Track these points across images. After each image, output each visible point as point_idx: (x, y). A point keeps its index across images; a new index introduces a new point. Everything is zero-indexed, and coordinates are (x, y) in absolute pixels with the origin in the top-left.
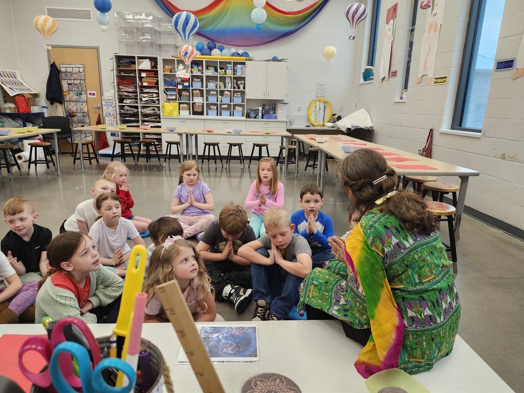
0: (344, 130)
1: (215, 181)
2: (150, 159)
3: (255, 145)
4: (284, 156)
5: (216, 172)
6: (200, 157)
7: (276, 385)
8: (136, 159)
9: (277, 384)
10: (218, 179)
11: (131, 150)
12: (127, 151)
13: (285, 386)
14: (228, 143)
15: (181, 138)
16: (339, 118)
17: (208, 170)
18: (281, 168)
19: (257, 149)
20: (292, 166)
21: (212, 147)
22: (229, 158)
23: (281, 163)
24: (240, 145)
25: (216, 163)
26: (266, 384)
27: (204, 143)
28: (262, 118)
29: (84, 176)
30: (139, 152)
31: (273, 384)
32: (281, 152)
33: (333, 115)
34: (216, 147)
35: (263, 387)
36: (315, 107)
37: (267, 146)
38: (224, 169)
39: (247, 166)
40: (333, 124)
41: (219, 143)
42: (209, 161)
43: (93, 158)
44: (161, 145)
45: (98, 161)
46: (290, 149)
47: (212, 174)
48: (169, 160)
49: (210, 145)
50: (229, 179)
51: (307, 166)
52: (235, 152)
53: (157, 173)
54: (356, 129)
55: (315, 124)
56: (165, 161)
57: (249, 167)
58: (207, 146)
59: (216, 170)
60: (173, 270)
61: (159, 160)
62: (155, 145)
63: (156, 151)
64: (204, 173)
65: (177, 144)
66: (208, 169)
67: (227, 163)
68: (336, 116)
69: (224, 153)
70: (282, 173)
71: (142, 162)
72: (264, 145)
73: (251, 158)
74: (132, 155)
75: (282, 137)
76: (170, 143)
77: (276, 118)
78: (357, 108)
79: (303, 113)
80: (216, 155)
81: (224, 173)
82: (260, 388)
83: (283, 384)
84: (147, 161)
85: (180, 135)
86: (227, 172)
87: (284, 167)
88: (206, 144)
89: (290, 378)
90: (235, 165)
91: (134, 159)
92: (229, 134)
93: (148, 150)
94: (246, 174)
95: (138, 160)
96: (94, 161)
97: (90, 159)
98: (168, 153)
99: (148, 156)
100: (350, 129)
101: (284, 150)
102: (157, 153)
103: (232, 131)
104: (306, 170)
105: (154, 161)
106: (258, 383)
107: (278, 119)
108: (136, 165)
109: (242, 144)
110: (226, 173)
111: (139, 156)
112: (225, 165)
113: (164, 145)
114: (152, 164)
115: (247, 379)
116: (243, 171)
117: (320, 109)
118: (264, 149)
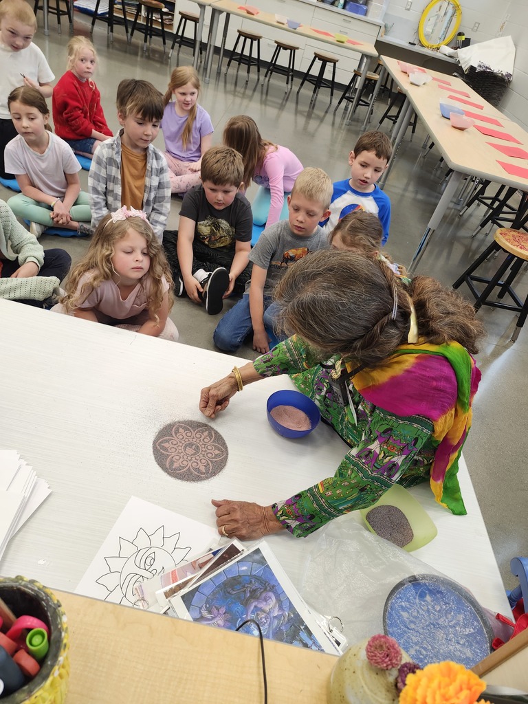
0: (465, 67)
1: (241, 104)
2: (151, 37)
3: (317, 56)
4: (356, 87)
5: (246, 88)
6: (227, 53)
7: (202, 439)
8: (130, 30)
9: (203, 437)
10: (245, 102)
11: (124, 13)
12: (117, 12)
13: (212, 442)
14: (276, 42)
15: (203, 13)
16: (467, 43)
17: (234, 82)
18: (346, 109)
19: (318, 63)
20: (362, 110)
21: (249, 41)
22: (272, 67)
23: (349, 99)
24: (293, 49)
25: (248, 72)
26: (189, 434)
27: (238, 31)
28: (344, 7)
29: (47, 42)
30: (136, 19)
31: (198, 436)
32: (354, 80)
33: (460, 34)
34: (255, 43)
35: (185, 436)
36: (441, 7)
37: (334, 62)
38: (259, 87)
39: (295, 89)
40: (452, 51)
41: (261, 37)
42: (239, 64)
43: (64, 13)
44: (173, 15)
45: (71, 21)
46: (368, 80)
47: (240, 89)
48: (180, 46)
49: (247, 36)
50: (263, 106)
51: (385, 116)
52: (283, 60)
53: (158, 65)
54: (484, 72)
55: (424, 42)
56: (172, 48)
57: (298, 92)
58: (242, 38)
59: (247, 84)
60: (112, 255)
61: (164, 43)
62: (163, 14)
63: (162, 24)
64: (228, 85)
65: (195, 20)
66: (235, 78)
67: (266, 76)
68: (463, 38)
69: (266, 56)
70: (344, 118)
71: (138, 38)
72: (330, 60)
73: (305, 77)
74: (124, 22)
75: (363, 55)
76: (185, 17)
77: (366, 13)
78: (502, 31)
79: (412, 16)
80: (252, 56)
81: (257, 95)
82: (181, 437)
83: (211, 439)
84: (146, 41)
85: (202, 6)
86: (262, 93)
87: (351, 106)
88: (241, 34)
89: (221, 434)
90: (278, 81)
91: (127, 32)
92: (279, 26)
93: (149, 19)
94: (291, 105)
95: (132, 34)
96: (64, 18)
97: (59, 13)
98: (180, 34)
99: (148, 31)
100: (475, 69)
101: (359, 78)
102: (163, 28)
103: (285, 22)
104: (381, 122)
105: (156, 43)
106: (181, 430)
107: (369, 18)
108: (129, 43)
109: (298, 48)
110: (259, 95)
111: (135, 26)
112: (262, 78)
113: (177, 17)
114: (153, 46)
115: (169, 422)
116: (287, 97)
117: (445, 14)
118: (329, 66)
